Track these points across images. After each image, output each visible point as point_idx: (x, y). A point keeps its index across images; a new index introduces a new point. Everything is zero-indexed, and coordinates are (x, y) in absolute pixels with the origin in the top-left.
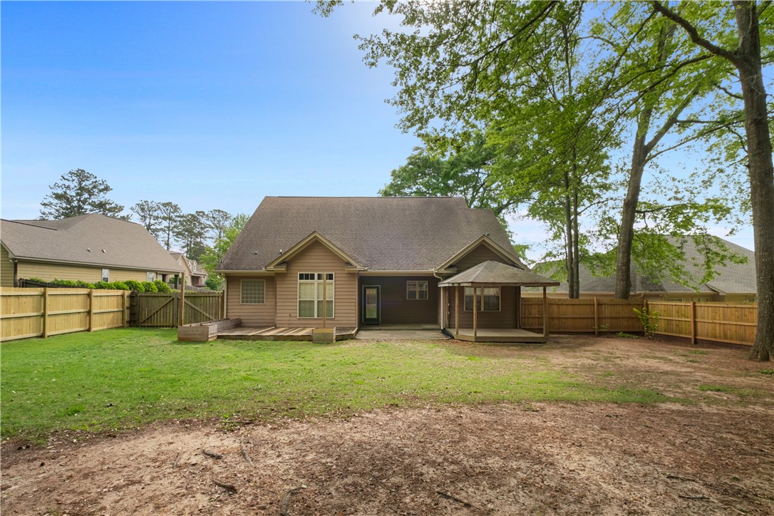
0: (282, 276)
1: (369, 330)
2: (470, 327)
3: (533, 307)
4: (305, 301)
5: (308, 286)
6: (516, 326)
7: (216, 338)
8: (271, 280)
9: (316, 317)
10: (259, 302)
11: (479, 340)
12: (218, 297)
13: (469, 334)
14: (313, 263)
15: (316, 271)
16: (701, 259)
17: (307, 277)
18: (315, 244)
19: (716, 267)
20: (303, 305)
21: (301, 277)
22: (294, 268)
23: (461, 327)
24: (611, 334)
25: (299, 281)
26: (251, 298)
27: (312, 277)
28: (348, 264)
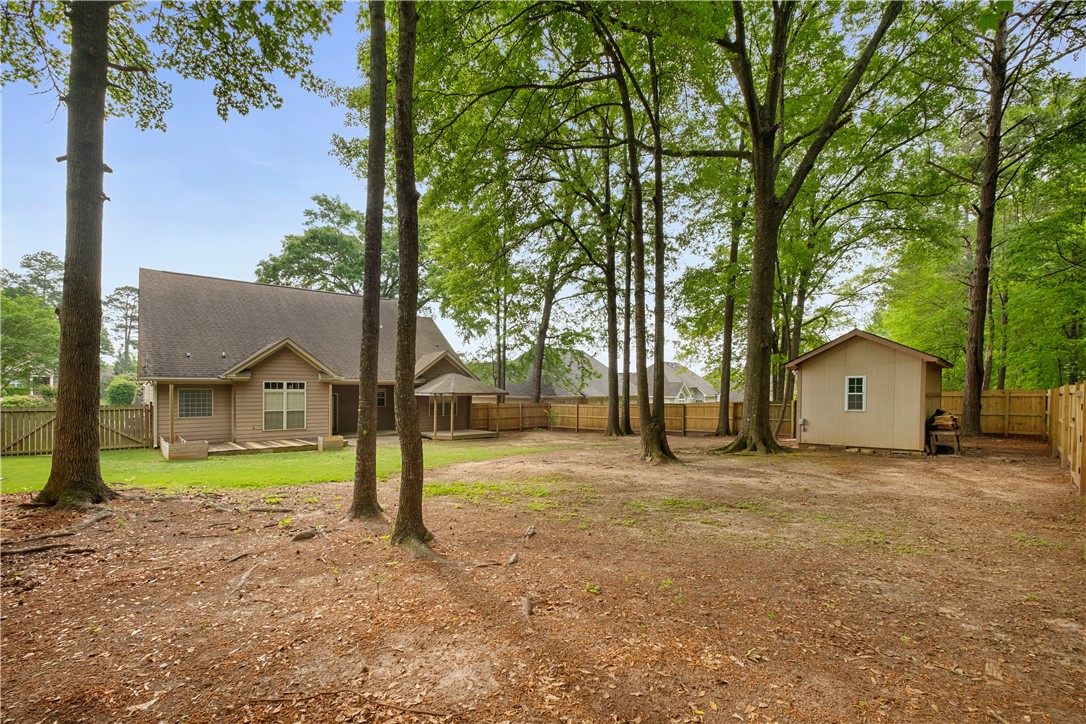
0: (243, 384)
2: (448, 429)
4: (270, 412)
5: (275, 397)
6: (468, 427)
8: (227, 389)
9: (285, 428)
10: (204, 415)
11: (455, 439)
12: (141, 410)
14: (283, 371)
15: (285, 379)
16: (580, 373)
17: (274, 386)
18: (285, 351)
19: (586, 380)
20: (268, 417)
21: (267, 386)
22: (258, 376)
23: (439, 430)
24: (530, 429)
25: (265, 391)
26: (192, 410)
27: (281, 386)
28: (322, 372)
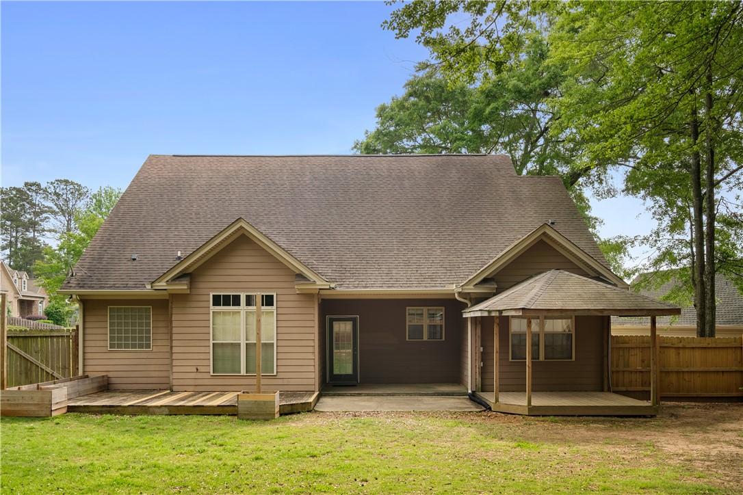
0: (182, 298)
1: (339, 395)
3: (632, 352)
4: (223, 344)
5: (229, 318)
6: (602, 386)
7: (65, 410)
8: (163, 306)
9: (243, 372)
10: (141, 346)
11: (536, 413)
12: (68, 337)
13: (518, 402)
14: (239, 276)
15: (243, 289)
17: (227, 300)
18: (241, 241)
20: (219, 351)
21: (217, 301)
22: (202, 285)
25: (213, 308)
26: (126, 339)
27: (236, 301)
28: (301, 276)
